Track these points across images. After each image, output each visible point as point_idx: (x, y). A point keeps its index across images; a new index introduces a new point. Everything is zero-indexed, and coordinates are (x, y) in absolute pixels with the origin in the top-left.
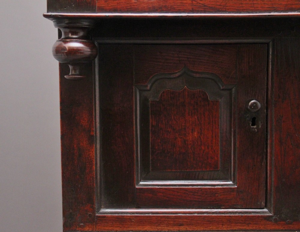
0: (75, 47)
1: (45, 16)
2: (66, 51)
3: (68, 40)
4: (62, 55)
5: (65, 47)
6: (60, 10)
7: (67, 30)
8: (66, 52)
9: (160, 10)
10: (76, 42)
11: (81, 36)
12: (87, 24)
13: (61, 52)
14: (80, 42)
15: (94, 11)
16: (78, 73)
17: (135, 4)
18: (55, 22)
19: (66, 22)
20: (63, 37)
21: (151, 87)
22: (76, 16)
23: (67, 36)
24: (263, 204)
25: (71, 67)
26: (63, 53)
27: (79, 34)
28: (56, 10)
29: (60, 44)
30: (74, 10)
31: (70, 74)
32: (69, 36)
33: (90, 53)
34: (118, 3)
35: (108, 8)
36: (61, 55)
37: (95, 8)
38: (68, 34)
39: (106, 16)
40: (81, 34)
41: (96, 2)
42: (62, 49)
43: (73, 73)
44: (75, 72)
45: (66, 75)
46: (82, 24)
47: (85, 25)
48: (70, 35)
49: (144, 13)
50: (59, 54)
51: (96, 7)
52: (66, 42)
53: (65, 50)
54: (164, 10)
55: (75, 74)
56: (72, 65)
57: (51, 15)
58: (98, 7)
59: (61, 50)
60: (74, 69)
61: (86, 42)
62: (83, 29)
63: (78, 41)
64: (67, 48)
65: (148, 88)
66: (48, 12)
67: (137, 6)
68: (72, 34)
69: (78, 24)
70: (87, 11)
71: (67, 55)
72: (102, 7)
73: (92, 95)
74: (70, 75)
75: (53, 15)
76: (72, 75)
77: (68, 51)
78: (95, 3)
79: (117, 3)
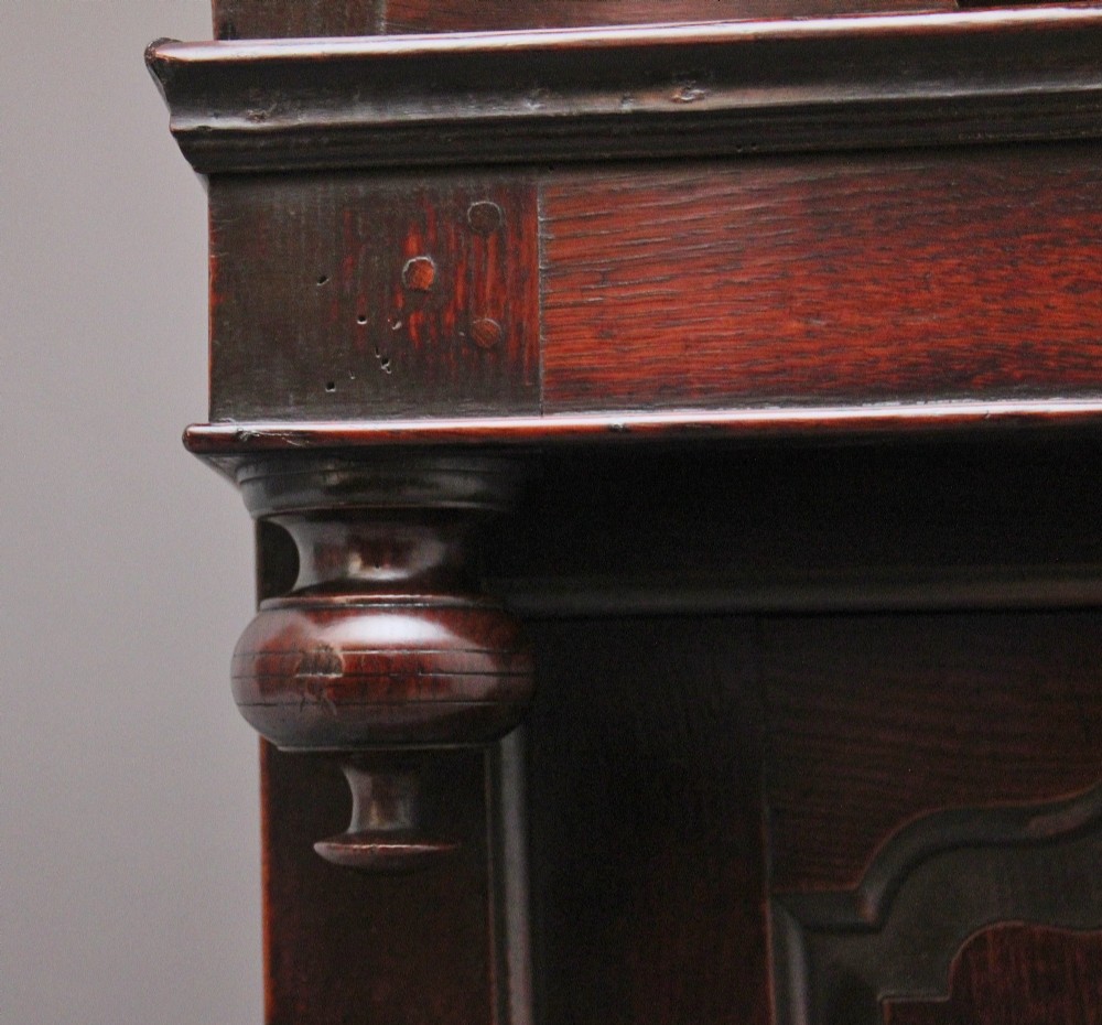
0: (399, 647)
1: (200, 445)
2: (333, 676)
3: (340, 599)
4: (303, 703)
5: (326, 647)
6: (298, 403)
7: (337, 534)
8: (335, 683)
9: (989, 374)
10: (401, 608)
11: (429, 569)
12: (471, 485)
13: (300, 681)
14: (431, 613)
15: (524, 401)
16: (404, 818)
17: (806, 346)
18: (260, 485)
19: (333, 479)
20: (306, 576)
21: (886, 906)
22: (408, 433)
23: (334, 575)
25: (357, 783)
26: (314, 687)
27: (415, 554)
28: (268, 404)
29: (290, 631)
30: (390, 400)
31: (352, 829)
32: (346, 573)
33: (492, 681)
34: (687, 345)
35: (622, 375)
36: (298, 698)
37: (535, 378)
38: (344, 562)
39: (612, 430)
40: (429, 554)
41: (541, 337)
42: (304, 662)
43: (374, 822)
44: (388, 813)
45: (325, 836)
46: (437, 486)
47: (460, 499)
48: (355, 568)
49: (873, 402)
50: (284, 697)
51: (542, 372)
52: (327, 615)
53: (328, 670)
54: (1018, 374)
55: (387, 827)
56: (365, 766)
57: (240, 433)
58: (550, 372)
59: (304, 668)
60: (383, 798)
61: (464, 609)
63: (413, 601)
64: (341, 655)
65: (870, 911)
66: (214, 417)
67: (821, 352)
68: (372, 560)
69: (411, 492)
70: (478, 398)
71: (338, 704)
72: (579, 371)
73: (487, 969)
74: (349, 840)
75: (252, 437)
76: (365, 836)
77: (346, 675)
78: (534, 348)
79: (684, 340)
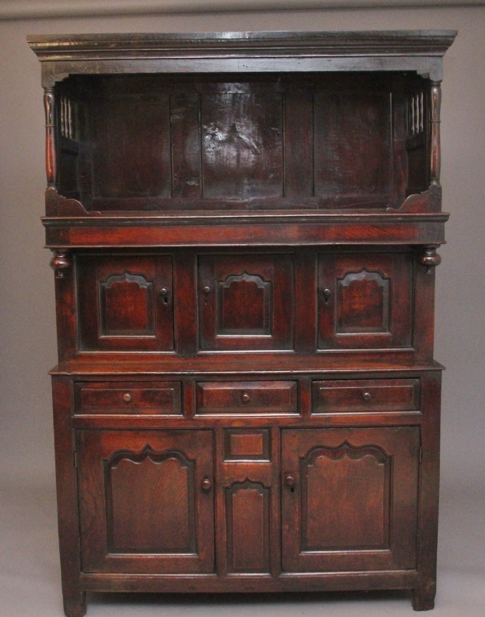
24: (172, 348)
62: (63, 253)
